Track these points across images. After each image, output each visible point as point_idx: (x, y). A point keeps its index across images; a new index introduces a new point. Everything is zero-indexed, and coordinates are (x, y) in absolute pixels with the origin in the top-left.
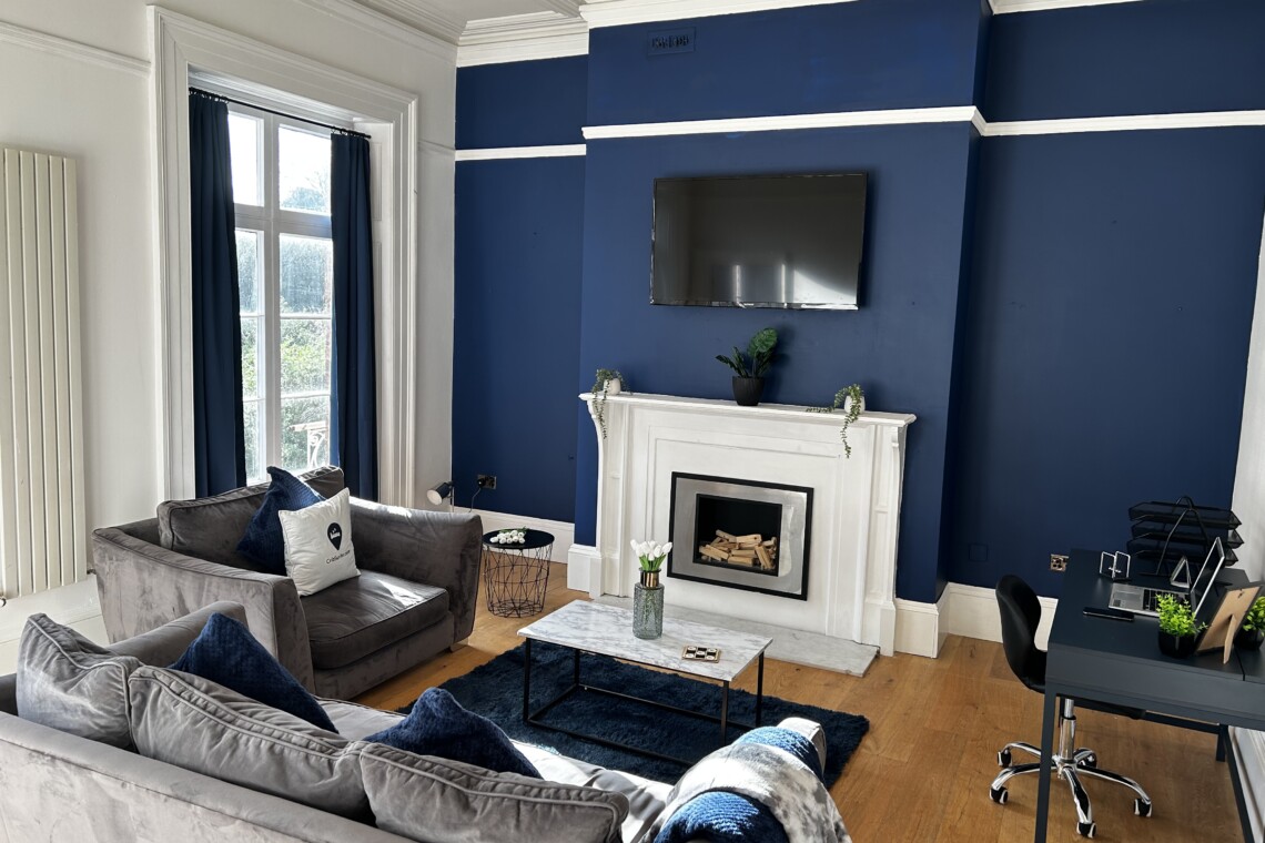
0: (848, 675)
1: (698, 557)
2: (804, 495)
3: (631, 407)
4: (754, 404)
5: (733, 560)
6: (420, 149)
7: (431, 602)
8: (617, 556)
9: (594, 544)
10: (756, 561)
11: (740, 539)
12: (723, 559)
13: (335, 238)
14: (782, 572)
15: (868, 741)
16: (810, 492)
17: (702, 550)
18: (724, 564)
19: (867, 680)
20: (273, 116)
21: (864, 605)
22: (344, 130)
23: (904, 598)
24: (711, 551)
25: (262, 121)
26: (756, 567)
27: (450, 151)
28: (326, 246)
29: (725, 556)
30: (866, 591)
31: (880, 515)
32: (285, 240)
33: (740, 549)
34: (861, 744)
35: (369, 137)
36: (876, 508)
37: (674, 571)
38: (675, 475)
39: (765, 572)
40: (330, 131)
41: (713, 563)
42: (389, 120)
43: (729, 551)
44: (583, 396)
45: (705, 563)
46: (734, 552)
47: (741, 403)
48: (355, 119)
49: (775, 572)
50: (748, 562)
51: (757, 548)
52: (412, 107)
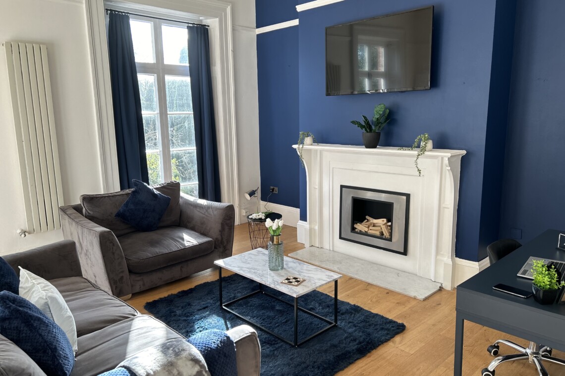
0: (415, 298)
1: (353, 229)
2: (405, 198)
3: (321, 151)
4: (374, 147)
5: (370, 232)
6: (234, 30)
7: (200, 245)
8: (317, 228)
9: (306, 221)
10: (382, 234)
11: (375, 221)
12: (366, 232)
13: (191, 76)
14: (393, 240)
15: (397, 339)
16: (408, 196)
17: (356, 226)
18: (366, 234)
19: (425, 303)
20: (157, 21)
21: (436, 261)
22: (194, 24)
23: (460, 258)
24: (360, 227)
25: (152, 23)
26: (381, 236)
27: (254, 30)
28: (188, 80)
29: (366, 229)
30: (438, 252)
31: (445, 209)
32: (168, 78)
33: (374, 226)
34: (392, 340)
35: (208, 26)
36: (443, 205)
37: (342, 236)
38: (342, 187)
39: (386, 239)
40: (187, 25)
41: (361, 233)
42: (217, 17)
43: (368, 228)
44: (295, 146)
45: (357, 233)
46: (370, 228)
47: (367, 147)
48: (201, 18)
49: (390, 240)
50: (378, 233)
51: (382, 226)
52: (229, 9)
